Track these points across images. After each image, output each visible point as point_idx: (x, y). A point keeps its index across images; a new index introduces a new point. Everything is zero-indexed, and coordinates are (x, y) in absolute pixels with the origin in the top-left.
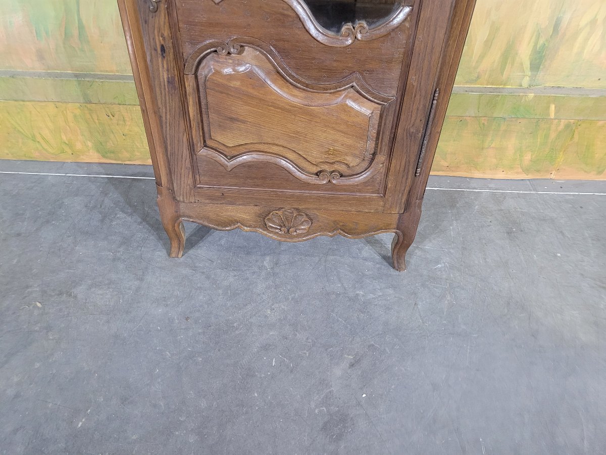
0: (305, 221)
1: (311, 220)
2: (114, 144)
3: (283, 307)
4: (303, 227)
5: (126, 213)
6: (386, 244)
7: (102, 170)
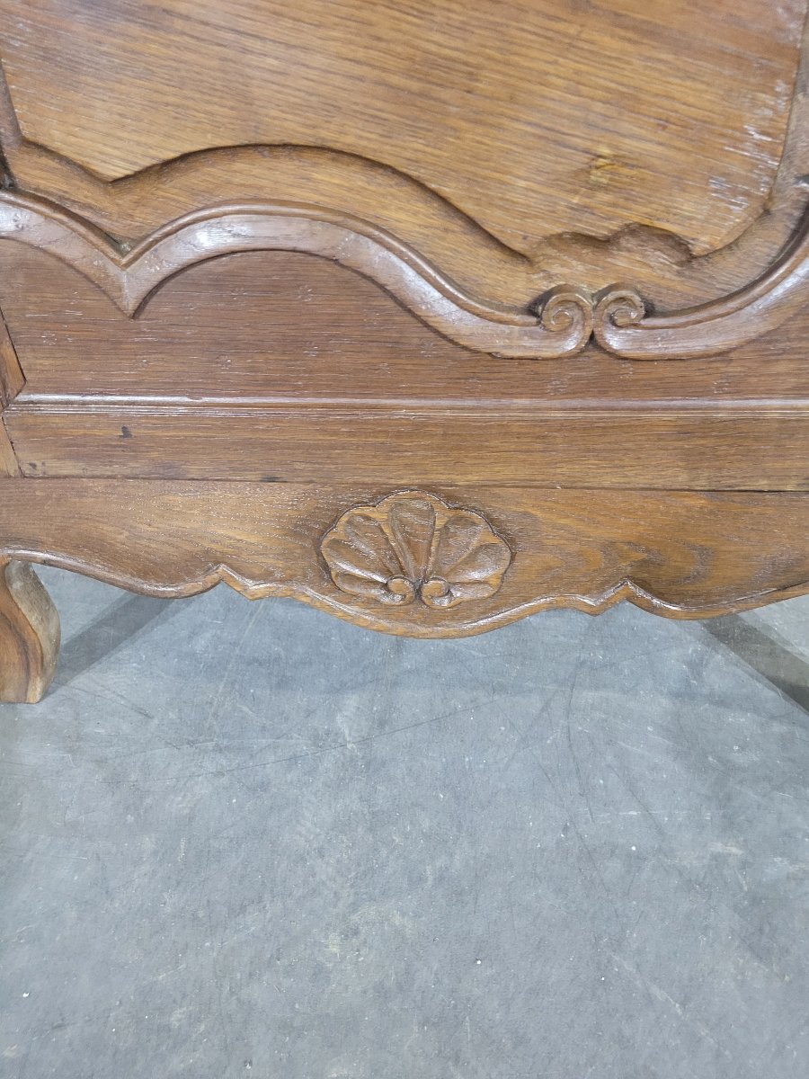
0: (483, 547)
1: (511, 542)
3: (397, 920)
4: (476, 575)
6: (788, 643)
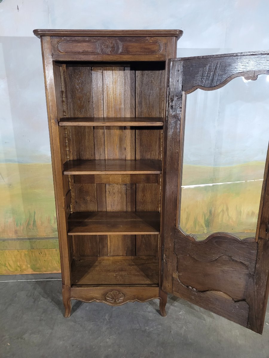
0: (122, 296)
2: (40, 265)
4: (121, 299)
5: (44, 297)
7: (33, 278)
